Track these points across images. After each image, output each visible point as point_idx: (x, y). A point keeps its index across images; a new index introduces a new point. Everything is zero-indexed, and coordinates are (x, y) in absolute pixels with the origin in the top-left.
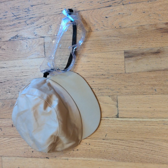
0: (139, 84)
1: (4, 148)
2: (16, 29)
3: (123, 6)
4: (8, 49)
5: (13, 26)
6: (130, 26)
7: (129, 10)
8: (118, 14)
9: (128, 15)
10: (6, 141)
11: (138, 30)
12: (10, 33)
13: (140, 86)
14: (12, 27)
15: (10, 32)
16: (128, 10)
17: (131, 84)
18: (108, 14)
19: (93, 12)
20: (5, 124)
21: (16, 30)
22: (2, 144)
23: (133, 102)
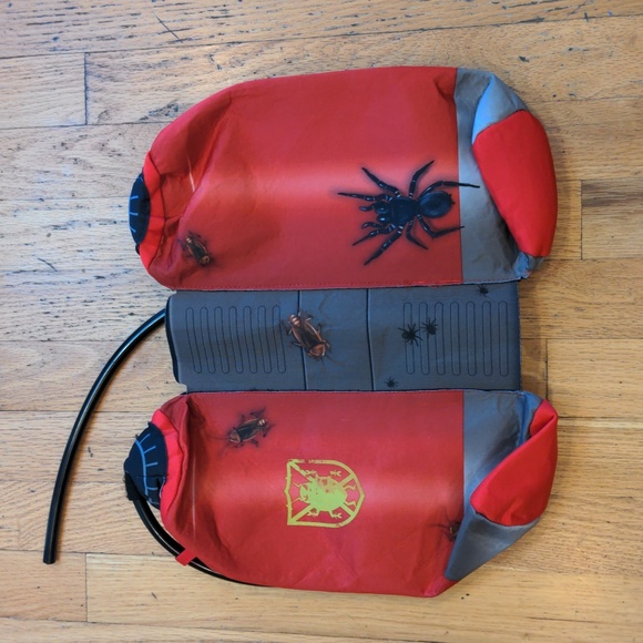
0: (630, 299)
1: (97, 521)
2: (170, 81)
3: (584, 25)
4: (133, 152)
5: (159, 70)
6: (606, 95)
7: (608, 39)
8: (564, 49)
9: (601, 56)
10: (106, 497)
11: (637, 111)
12: (144, 95)
13: (633, 307)
14: (154, 73)
15: (145, 90)
16: (605, 40)
17: (600, 301)
18: (528, 48)
19: (474, 35)
20: (105, 434)
21: (170, 84)
22: (91, 506)
23: (604, 362)
